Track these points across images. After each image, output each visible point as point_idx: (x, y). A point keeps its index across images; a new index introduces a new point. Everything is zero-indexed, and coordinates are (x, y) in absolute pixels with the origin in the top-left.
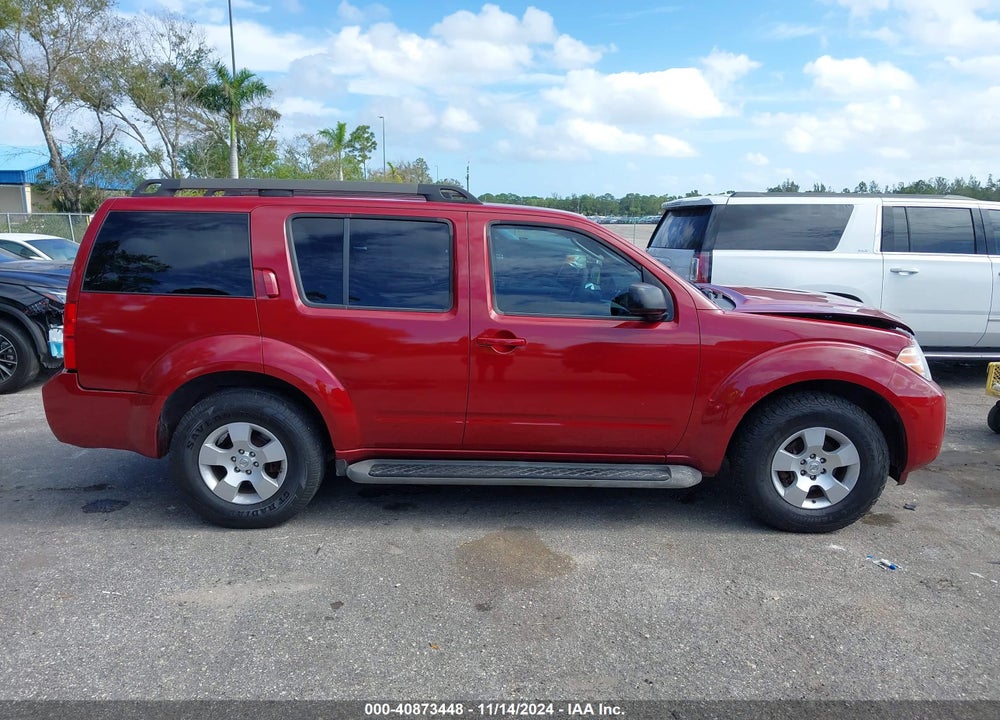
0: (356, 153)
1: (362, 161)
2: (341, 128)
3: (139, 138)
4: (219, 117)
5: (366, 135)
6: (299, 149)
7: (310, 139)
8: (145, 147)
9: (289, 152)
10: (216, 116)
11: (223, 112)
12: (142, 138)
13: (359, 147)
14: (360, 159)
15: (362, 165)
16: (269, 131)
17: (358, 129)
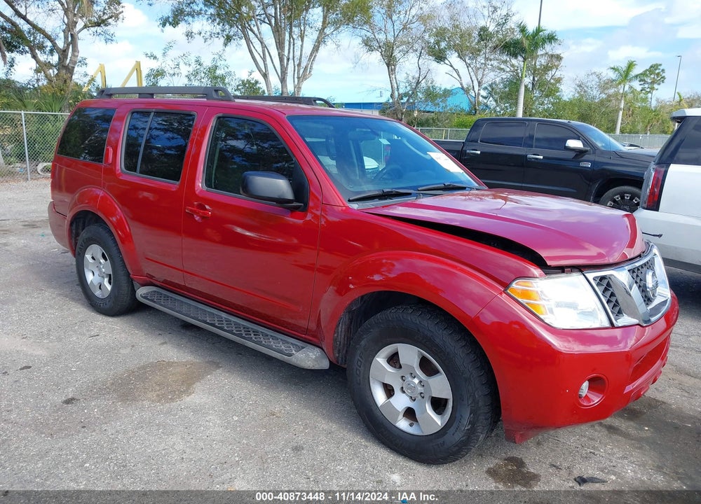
0: (646, 86)
1: (649, 92)
2: (631, 65)
3: (459, 79)
4: (518, 62)
5: (657, 71)
6: (589, 84)
7: (598, 76)
8: (461, 84)
9: (580, 86)
10: (514, 61)
11: (520, 58)
12: (460, 78)
13: (650, 81)
14: (648, 90)
15: (649, 95)
16: (554, 70)
17: (651, 67)
